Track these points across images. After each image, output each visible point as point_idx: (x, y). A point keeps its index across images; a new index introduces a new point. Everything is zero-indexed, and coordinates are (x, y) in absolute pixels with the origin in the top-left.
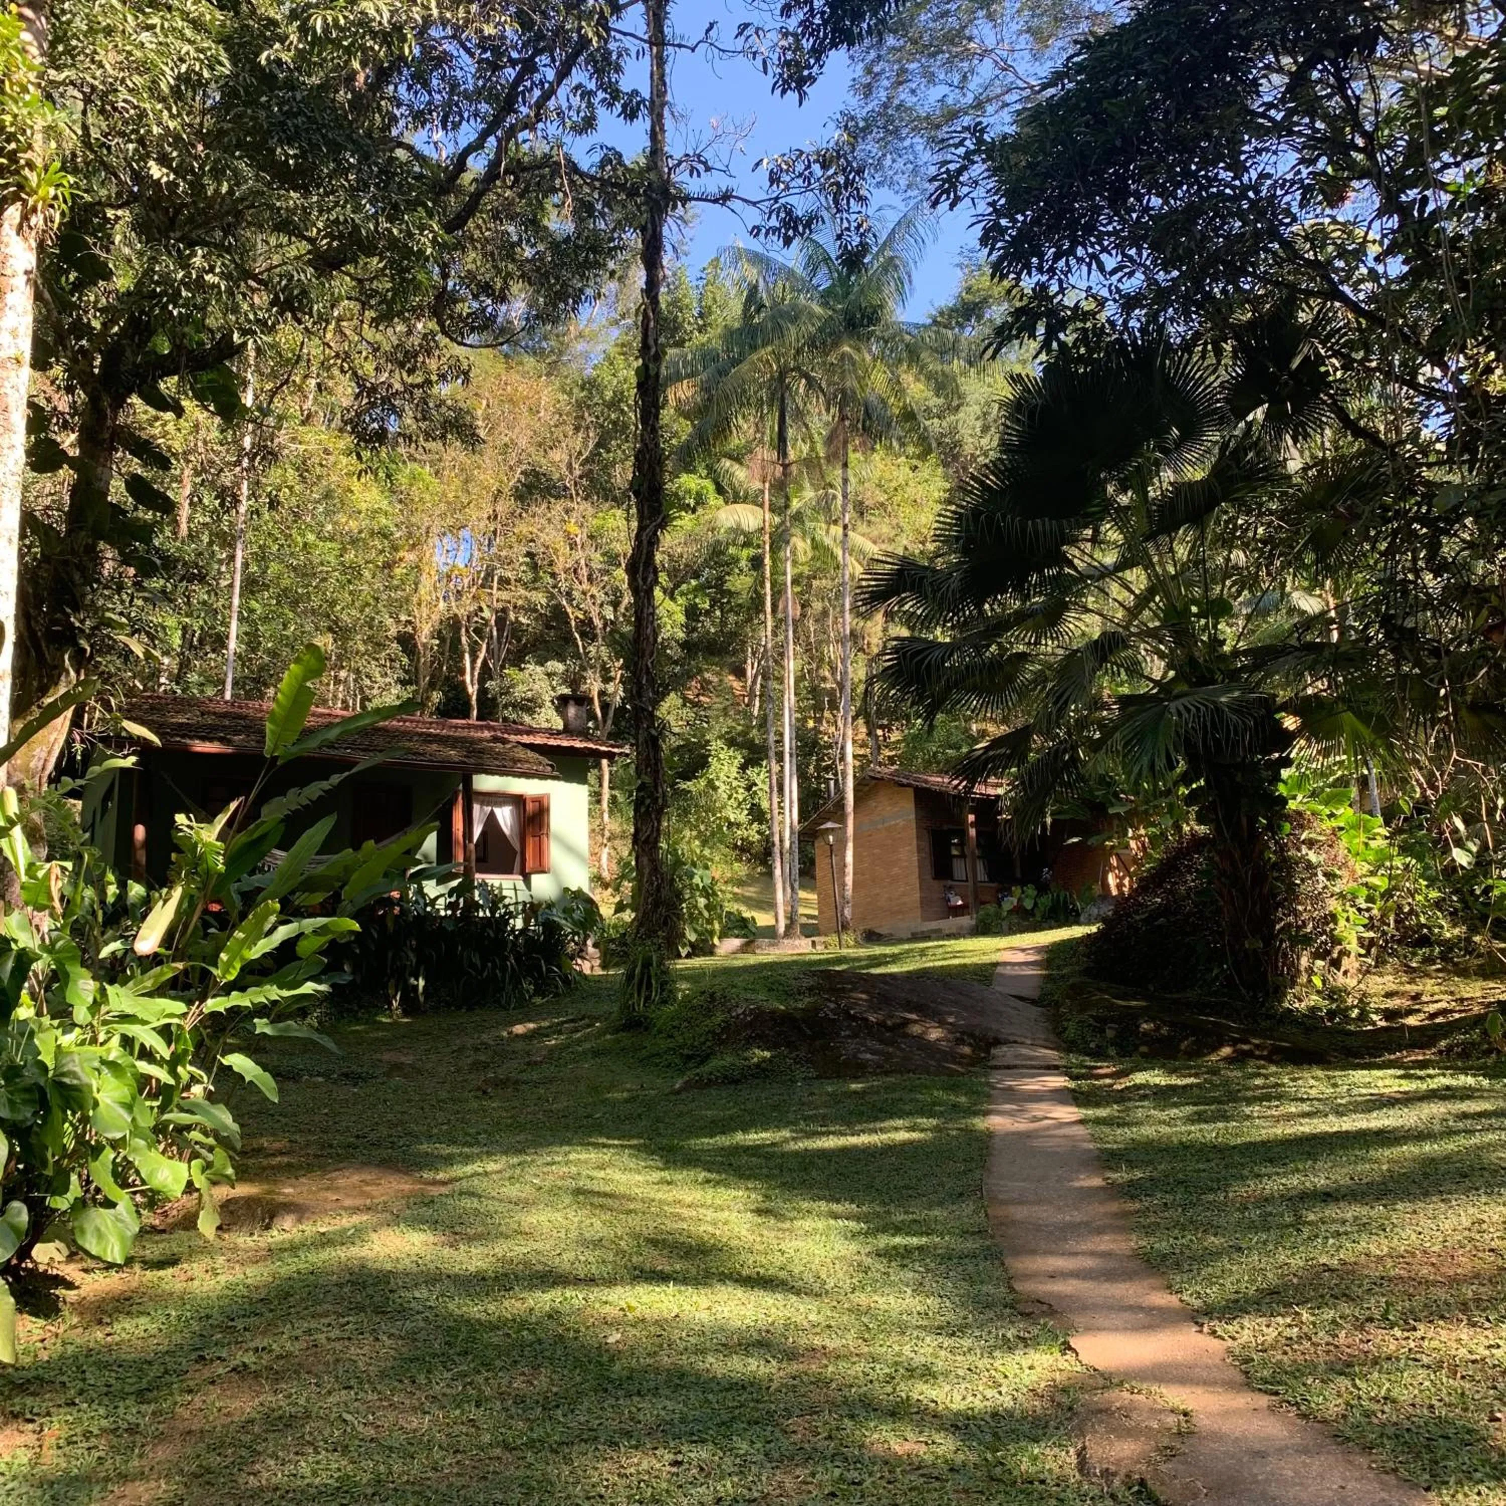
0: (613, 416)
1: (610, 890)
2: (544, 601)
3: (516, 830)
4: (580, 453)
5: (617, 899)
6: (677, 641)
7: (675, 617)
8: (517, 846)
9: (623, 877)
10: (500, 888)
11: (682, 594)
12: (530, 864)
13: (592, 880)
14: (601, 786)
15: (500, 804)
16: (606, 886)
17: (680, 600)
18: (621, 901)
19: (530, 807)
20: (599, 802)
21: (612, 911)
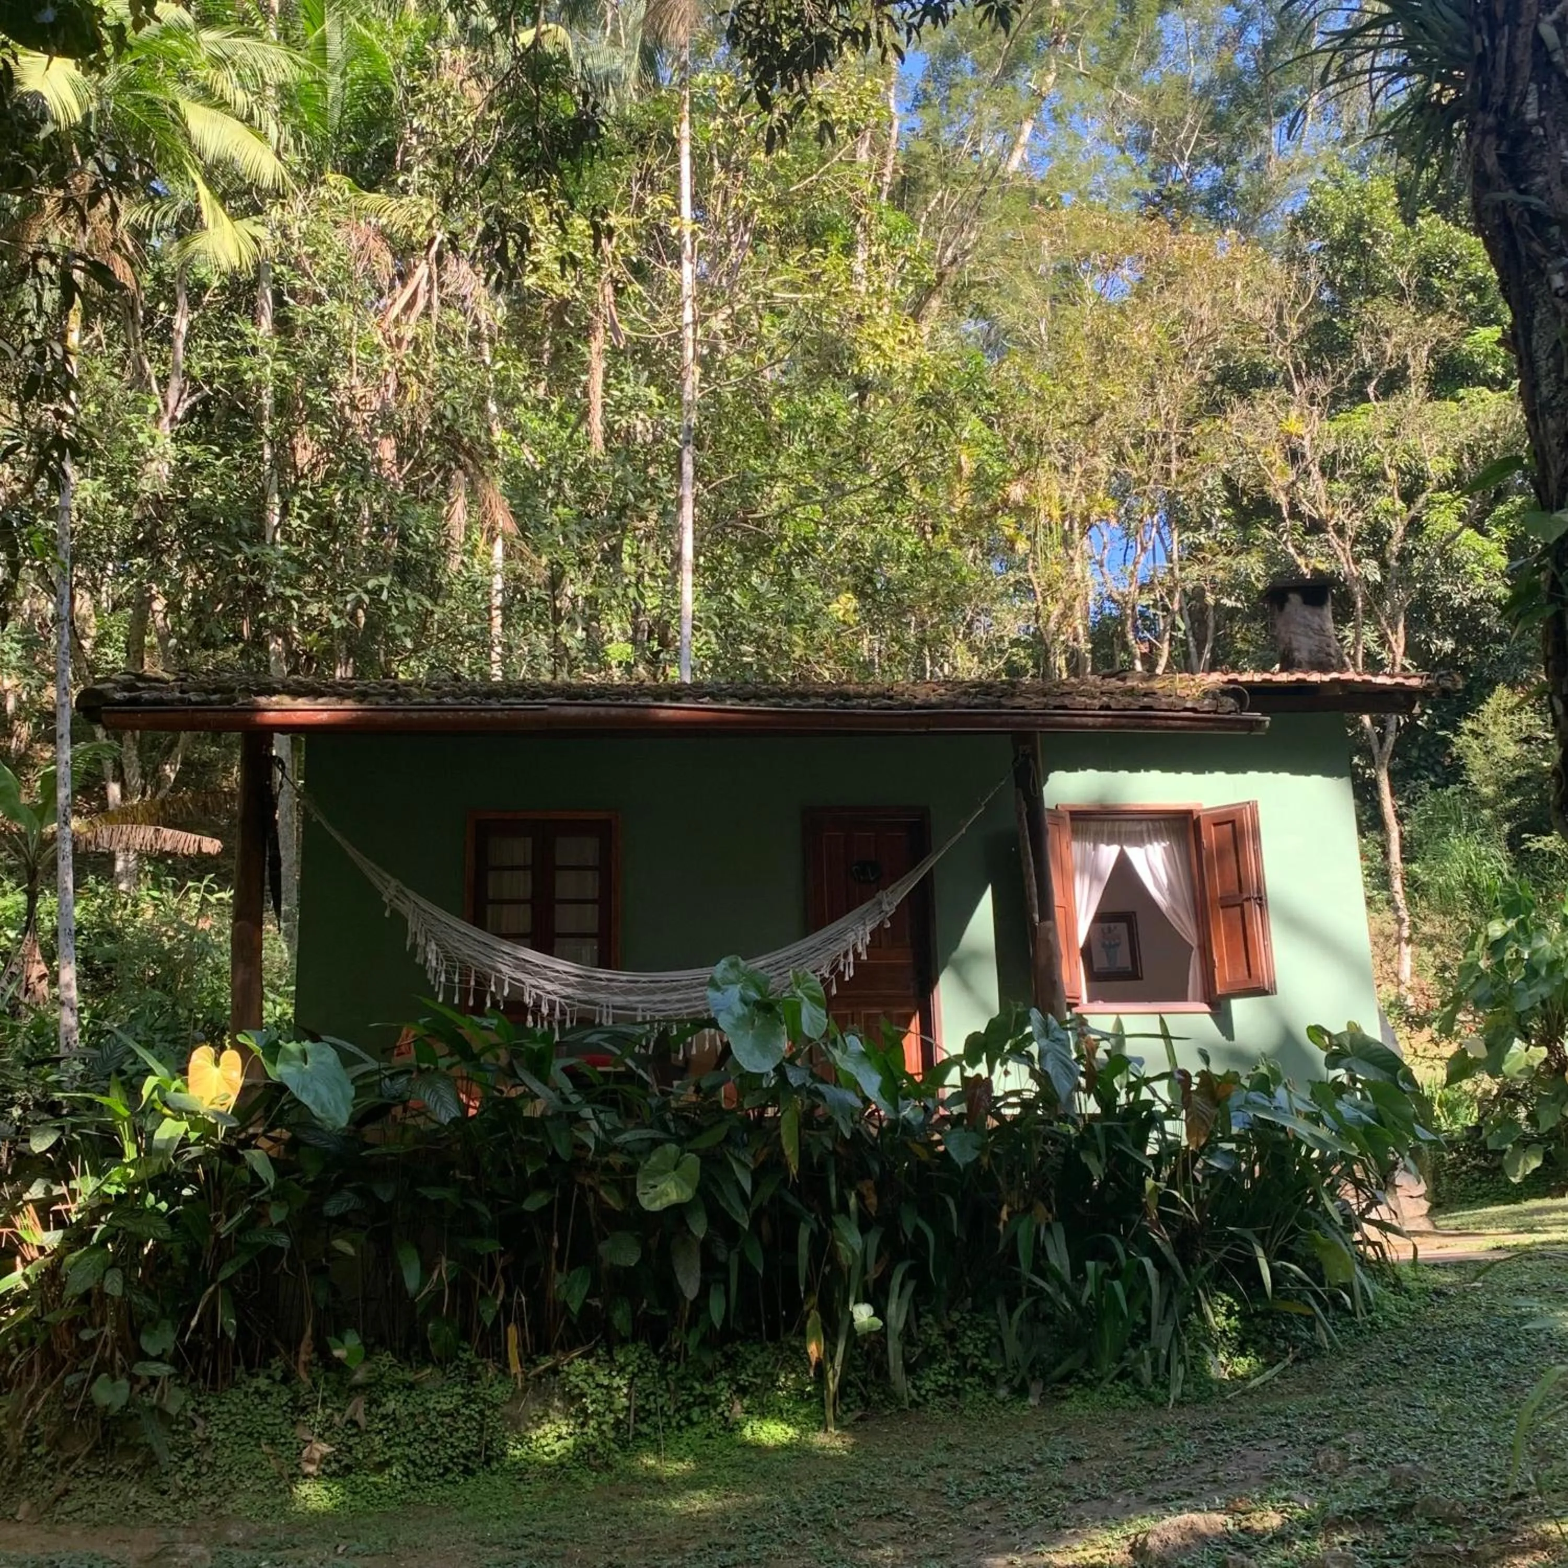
0: (1349, 264)
1: (1427, 1032)
2: (1259, 569)
3: (1185, 894)
4: (1296, 303)
5: (1449, 1049)
6: (1497, 603)
7: (1489, 560)
8: (1189, 933)
9: (1457, 1002)
10: (1119, 1036)
11: (1499, 522)
12: (1224, 976)
13: (1384, 1015)
14: (1386, 854)
15: (1139, 840)
16: (1418, 1022)
17: (1496, 533)
18: (1462, 1052)
19: (1210, 836)
20: (1386, 885)
21: (1441, 1074)
